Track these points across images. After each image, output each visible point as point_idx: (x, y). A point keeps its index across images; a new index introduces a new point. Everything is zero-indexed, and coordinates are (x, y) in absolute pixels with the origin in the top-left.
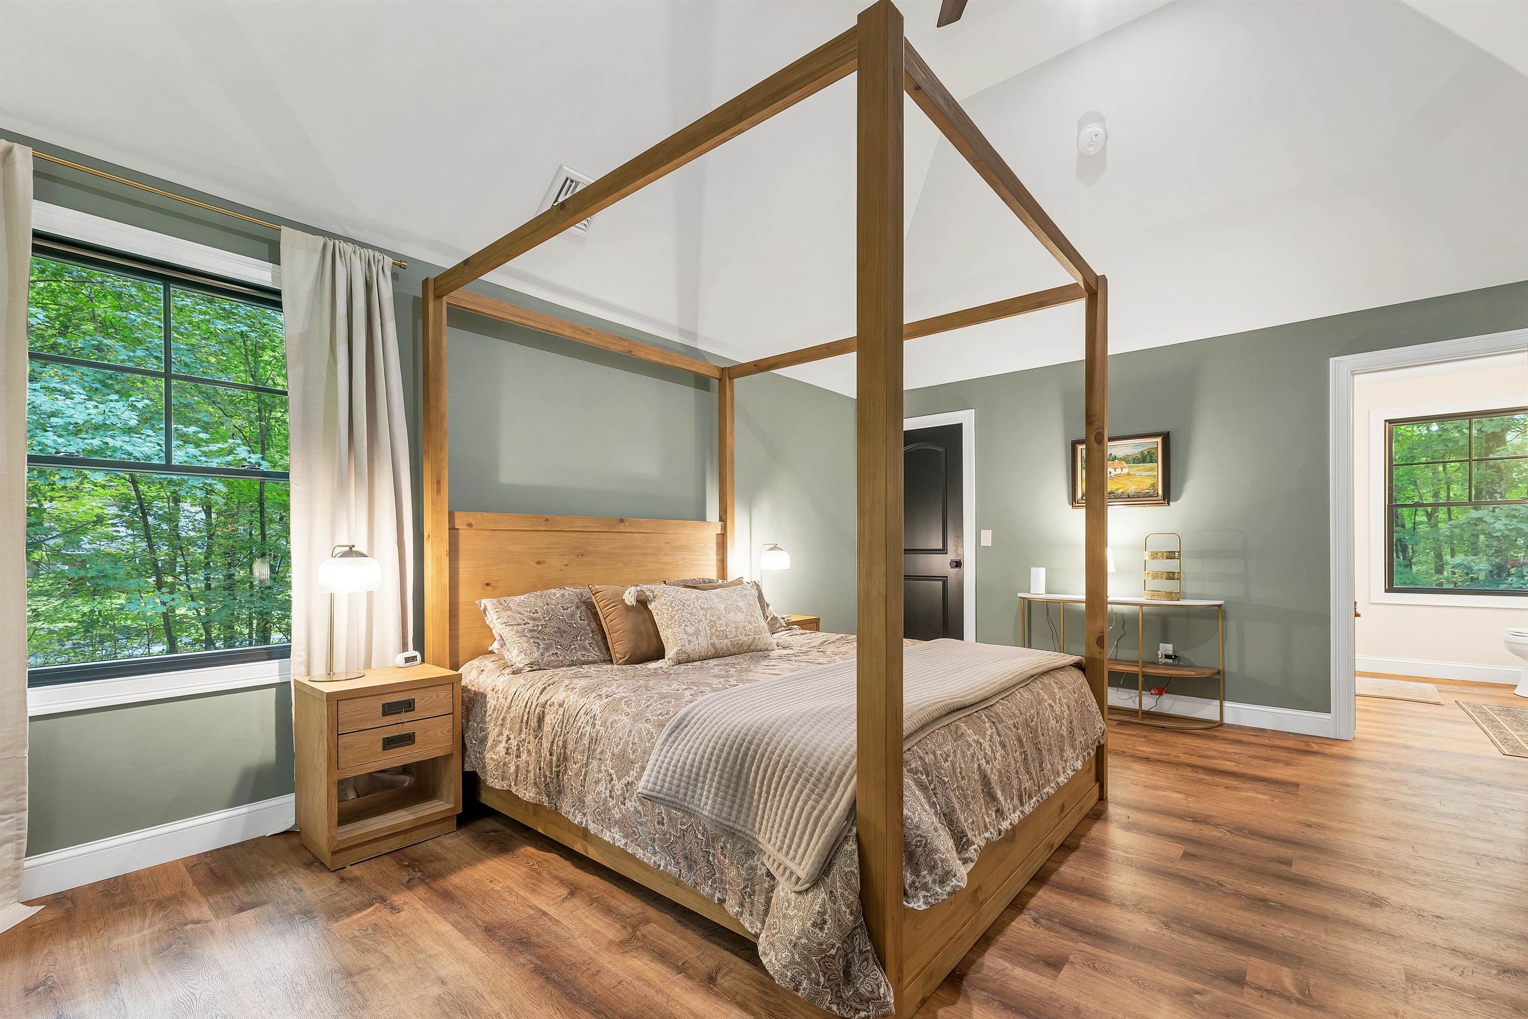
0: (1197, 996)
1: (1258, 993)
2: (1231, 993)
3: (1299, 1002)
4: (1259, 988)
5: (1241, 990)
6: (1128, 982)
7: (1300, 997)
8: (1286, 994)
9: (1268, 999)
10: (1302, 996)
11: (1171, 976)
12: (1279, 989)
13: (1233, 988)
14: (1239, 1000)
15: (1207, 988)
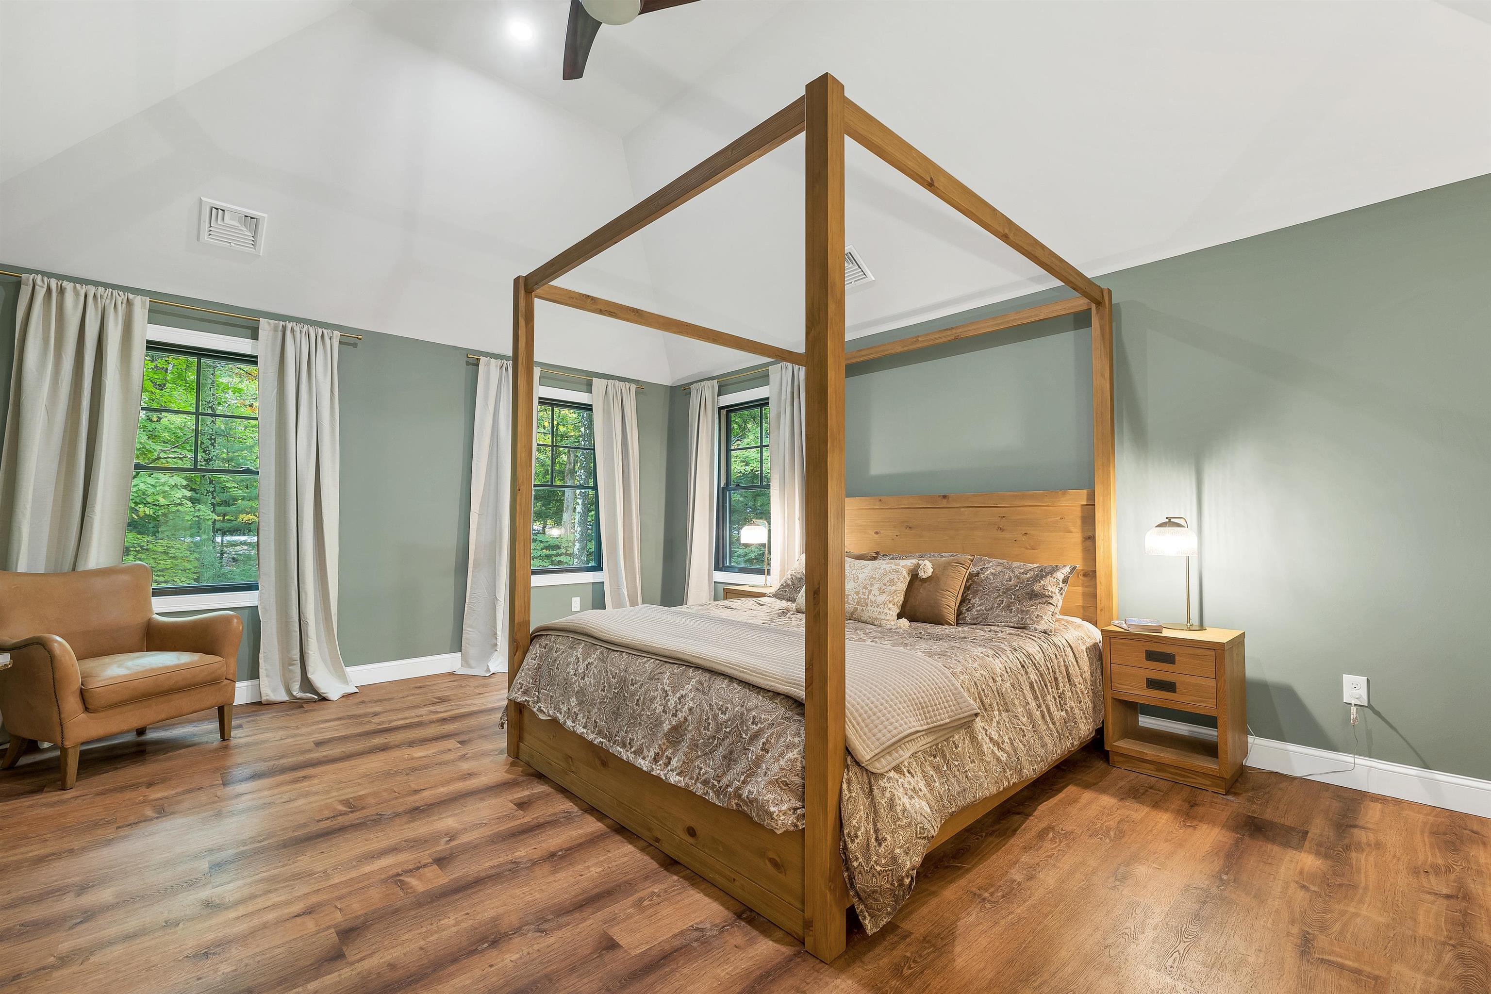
0: (448, 839)
1: (423, 863)
2: (435, 852)
3: (398, 875)
4: (425, 866)
5: (433, 858)
6: (484, 822)
7: (400, 878)
8: (409, 874)
9: (415, 864)
10: (400, 880)
11: (471, 838)
12: (415, 873)
13: (438, 856)
14: (428, 852)
15: (448, 846)
